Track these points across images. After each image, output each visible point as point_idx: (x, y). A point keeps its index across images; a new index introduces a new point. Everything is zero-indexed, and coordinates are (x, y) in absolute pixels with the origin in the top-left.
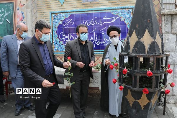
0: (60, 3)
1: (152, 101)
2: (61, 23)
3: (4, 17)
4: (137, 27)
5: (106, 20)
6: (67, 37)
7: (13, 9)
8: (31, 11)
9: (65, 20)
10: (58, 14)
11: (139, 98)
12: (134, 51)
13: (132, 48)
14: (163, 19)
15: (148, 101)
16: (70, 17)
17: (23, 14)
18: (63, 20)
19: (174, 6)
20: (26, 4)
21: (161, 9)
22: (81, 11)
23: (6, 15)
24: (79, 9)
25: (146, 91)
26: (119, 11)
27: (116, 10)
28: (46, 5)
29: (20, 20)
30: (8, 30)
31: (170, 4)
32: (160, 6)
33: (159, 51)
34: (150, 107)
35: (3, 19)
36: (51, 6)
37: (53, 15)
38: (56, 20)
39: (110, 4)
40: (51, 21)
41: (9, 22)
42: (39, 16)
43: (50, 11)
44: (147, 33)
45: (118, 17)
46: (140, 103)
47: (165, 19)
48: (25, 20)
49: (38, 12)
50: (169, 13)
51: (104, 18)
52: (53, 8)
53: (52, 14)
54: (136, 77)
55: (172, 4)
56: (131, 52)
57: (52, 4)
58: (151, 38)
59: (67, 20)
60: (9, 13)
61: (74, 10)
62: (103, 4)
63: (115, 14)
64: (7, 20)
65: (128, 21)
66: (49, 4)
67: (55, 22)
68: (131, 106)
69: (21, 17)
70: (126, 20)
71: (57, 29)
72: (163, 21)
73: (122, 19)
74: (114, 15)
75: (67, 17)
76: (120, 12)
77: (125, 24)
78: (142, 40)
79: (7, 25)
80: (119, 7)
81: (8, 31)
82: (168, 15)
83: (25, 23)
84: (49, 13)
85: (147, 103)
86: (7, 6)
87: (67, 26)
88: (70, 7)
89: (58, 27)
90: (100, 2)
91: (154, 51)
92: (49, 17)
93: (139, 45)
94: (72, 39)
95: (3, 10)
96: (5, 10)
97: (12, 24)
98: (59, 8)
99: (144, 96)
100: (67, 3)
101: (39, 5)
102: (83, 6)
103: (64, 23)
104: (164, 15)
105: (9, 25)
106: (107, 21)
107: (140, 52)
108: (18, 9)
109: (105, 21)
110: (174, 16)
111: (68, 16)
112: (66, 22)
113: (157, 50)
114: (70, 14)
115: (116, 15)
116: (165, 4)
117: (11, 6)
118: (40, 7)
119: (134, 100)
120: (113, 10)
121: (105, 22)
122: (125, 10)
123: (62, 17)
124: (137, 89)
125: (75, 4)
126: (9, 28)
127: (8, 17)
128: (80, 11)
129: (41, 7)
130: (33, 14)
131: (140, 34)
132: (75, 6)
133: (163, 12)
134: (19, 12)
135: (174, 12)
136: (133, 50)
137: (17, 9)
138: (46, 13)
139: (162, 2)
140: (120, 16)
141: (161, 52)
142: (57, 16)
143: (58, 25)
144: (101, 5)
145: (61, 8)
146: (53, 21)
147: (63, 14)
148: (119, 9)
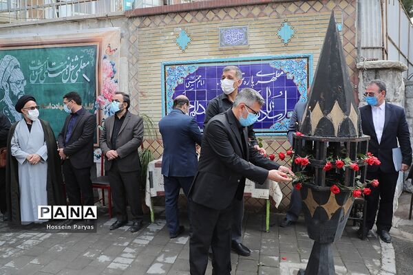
0: (181, 48)
1: (344, 206)
2: (181, 81)
3: (79, 70)
4: (322, 97)
5: (260, 77)
6: (192, 106)
7: (95, 56)
8: (128, 61)
9: (188, 77)
10: (177, 67)
11: (325, 201)
12: (318, 132)
13: (314, 127)
14: (360, 76)
15: (338, 207)
16: (197, 73)
17: (113, 65)
18: (185, 76)
19: (380, 51)
20: (119, 49)
21: (356, 59)
22: (218, 62)
23: (82, 67)
24: (213, 58)
25: (335, 190)
26: (284, 61)
27: (278, 61)
28: (155, 50)
29: (108, 77)
30: (85, 93)
31: (374, 48)
32: (356, 54)
33: (354, 132)
34: (341, 215)
35: (77, 74)
36: (163, 53)
37: (167, 68)
38: (172, 77)
39: (268, 50)
40: (163, 78)
41: (89, 80)
42: (141, 69)
43: (161, 60)
44: (336, 107)
45: (282, 73)
46: (326, 209)
47: (364, 77)
48: (117, 76)
49: (140, 62)
50: (370, 67)
51: (257, 75)
52: (167, 56)
53: (165, 66)
54: (320, 169)
55: (378, 48)
56: (313, 134)
57: (166, 49)
58: (342, 114)
59: (193, 78)
60: (88, 63)
61: (205, 59)
62: (257, 50)
63: (276, 67)
64: (84, 75)
65: (299, 79)
66: (159, 50)
67: (171, 81)
68: (312, 214)
69: (110, 70)
70: (295, 77)
71: (174, 92)
72: (361, 80)
73: (290, 76)
74: (276, 69)
75: (192, 72)
76: (285, 65)
77: (294, 84)
78: (329, 116)
79: (84, 86)
80: (284, 55)
81: (86, 96)
82: (369, 69)
83: (117, 82)
84: (160, 64)
85: (336, 209)
86: (84, 51)
87: (192, 87)
88: (197, 54)
89: (176, 89)
90: (251, 47)
91: (348, 132)
92: (160, 72)
93: (325, 124)
94: (201, 110)
95: (77, 59)
96: (80, 59)
97: (93, 82)
98: (178, 55)
99: (332, 198)
100: (192, 47)
101: (141, 51)
102: (222, 53)
103: (187, 81)
104: (362, 69)
105: (88, 85)
106: (264, 79)
107: (326, 134)
108: (105, 58)
109: (260, 79)
110: (380, 72)
111: (193, 70)
112: (191, 81)
113: (351, 131)
114: (198, 66)
115: (279, 68)
116: (364, 48)
117: (92, 51)
118: (143, 54)
119: (316, 205)
120: (273, 61)
121: (259, 82)
122: (294, 60)
123: (183, 72)
124: (322, 187)
125: (206, 49)
126: (87, 89)
127: (86, 71)
128: (215, 62)
129: (146, 54)
130: (131, 66)
131: (327, 108)
132: (207, 54)
133: (360, 64)
134: (106, 63)
135: (379, 64)
136: (316, 130)
137: (102, 57)
138: (154, 65)
139: (359, 46)
140: (286, 71)
141: (357, 134)
142: (174, 69)
143: (176, 85)
144: (253, 51)
145: (181, 55)
146: (167, 78)
147: (186, 67)
148: (284, 59)
